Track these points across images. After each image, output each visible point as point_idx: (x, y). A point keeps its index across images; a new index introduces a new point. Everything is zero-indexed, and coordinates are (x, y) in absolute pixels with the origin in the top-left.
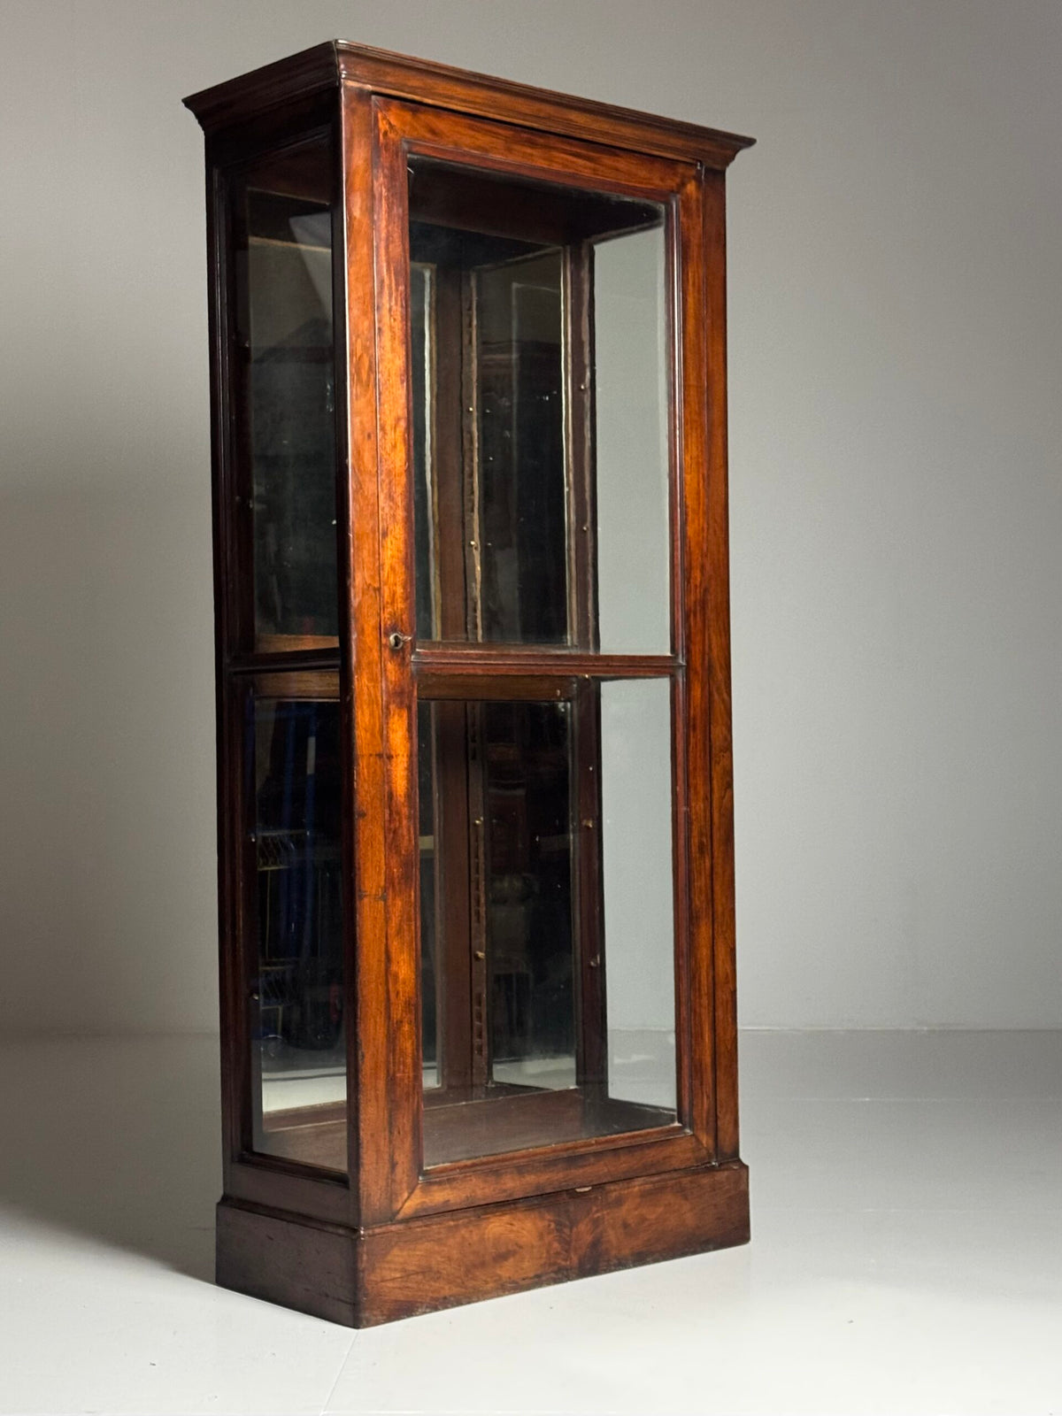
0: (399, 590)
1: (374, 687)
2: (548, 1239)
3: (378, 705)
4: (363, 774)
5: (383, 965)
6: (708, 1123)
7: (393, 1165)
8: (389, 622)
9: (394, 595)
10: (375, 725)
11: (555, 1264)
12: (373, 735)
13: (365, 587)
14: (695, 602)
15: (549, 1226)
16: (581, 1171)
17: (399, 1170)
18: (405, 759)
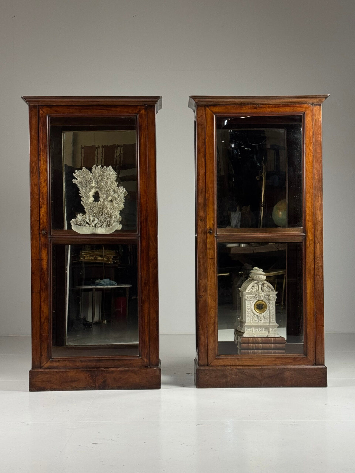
0: (45, 220)
1: (37, 243)
2: (88, 379)
3: (38, 248)
4: (34, 264)
5: (39, 309)
6: (147, 356)
7: (41, 355)
8: (42, 228)
9: (43, 222)
10: (37, 252)
11: (90, 385)
12: (37, 255)
13: (35, 220)
15: (89, 375)
16: (101, 363)
17: (43, 357)
18: (46, 260)
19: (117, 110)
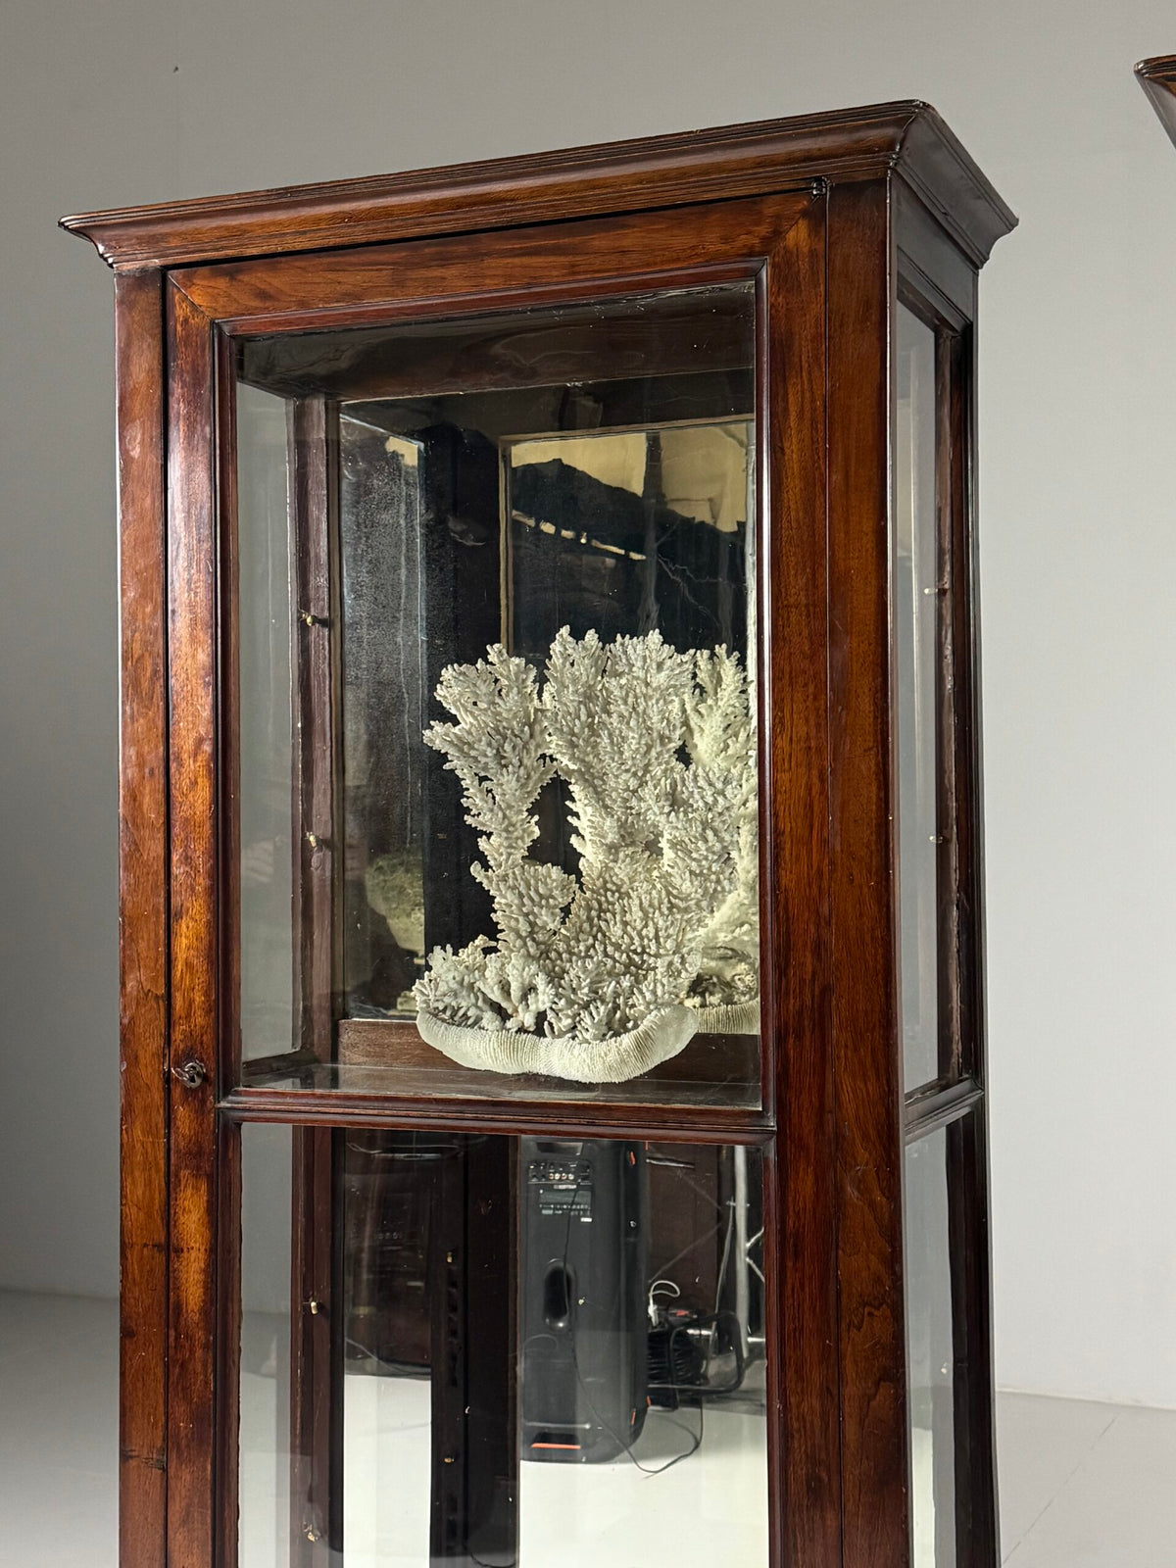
0: (199, 998)
1: (153, 1143)
3: (158, 1171)
4: (133, 1273)
8: (181, 1047)
9: (190, 1006)
10: (152, 1199)
12: (149, 1215)
13: (142, 995)
14: (800, 1013)
18: (202, 1256)
19: (627, 243)
